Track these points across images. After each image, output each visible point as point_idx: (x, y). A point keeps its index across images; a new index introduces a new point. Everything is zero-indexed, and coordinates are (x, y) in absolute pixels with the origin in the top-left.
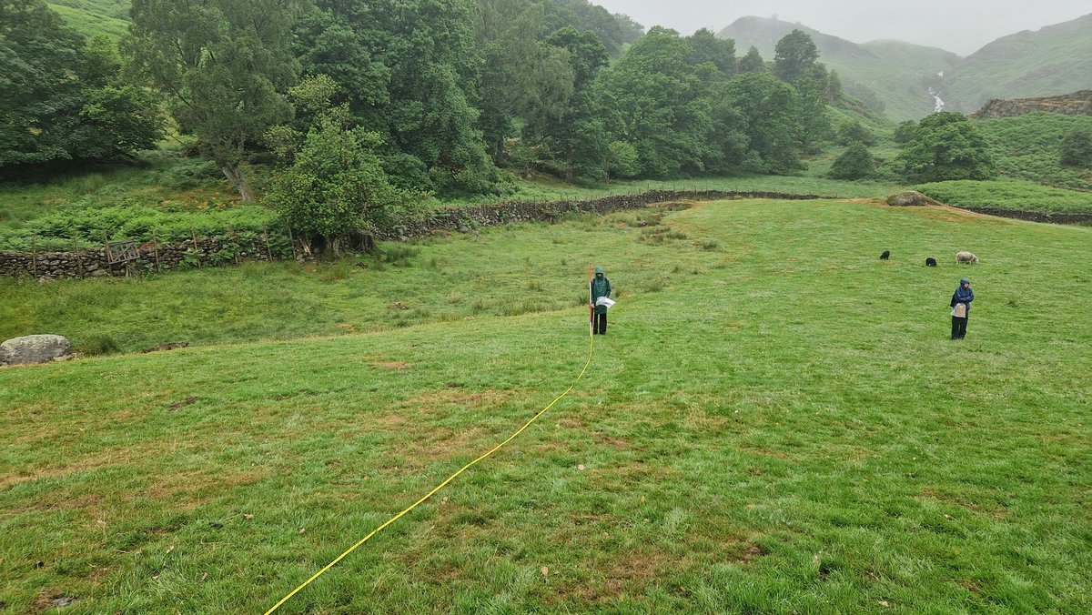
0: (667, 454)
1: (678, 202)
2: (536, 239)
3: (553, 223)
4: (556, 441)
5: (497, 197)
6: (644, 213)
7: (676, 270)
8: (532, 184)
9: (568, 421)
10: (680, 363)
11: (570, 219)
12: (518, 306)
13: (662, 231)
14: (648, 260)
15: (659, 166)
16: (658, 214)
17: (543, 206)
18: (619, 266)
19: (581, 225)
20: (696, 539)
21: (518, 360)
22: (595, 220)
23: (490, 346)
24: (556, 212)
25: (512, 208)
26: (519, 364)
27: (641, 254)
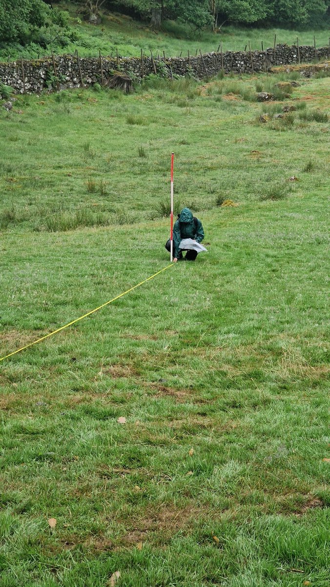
0: (240, 406)
1: (319, 65)
2: (102, 117)
3: (128, 92)
4: (94, 392)
5: (41, 50)
6: (267, 81)
7: (309, 168)
8: (98, 30)
9: (118, 369)
10: (293, 297)
11: (155, 86)
12: (68, 216)
13: (293, 109)
14: (269, 151)
15: (294, 7)
16: (289, 82)
17: (114, 65)
18: (225, 159)
19: (170, 95)
20: (248, 492)
21: (58, 292)
22: (192, 89)
23: (21, 273)
24: (133, 75)
25: (65, 67)
26: (61, 297)
27: (259, 142)
